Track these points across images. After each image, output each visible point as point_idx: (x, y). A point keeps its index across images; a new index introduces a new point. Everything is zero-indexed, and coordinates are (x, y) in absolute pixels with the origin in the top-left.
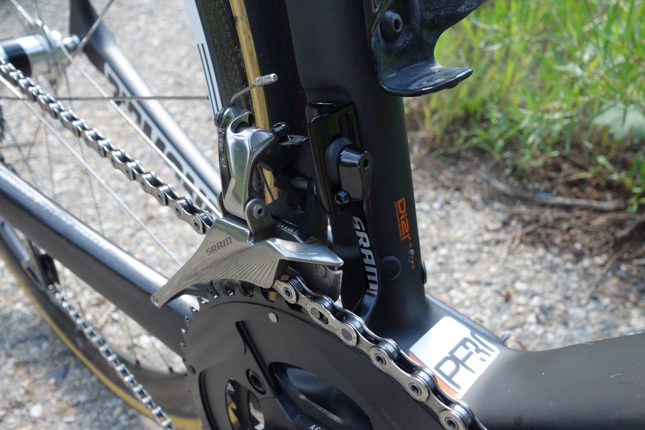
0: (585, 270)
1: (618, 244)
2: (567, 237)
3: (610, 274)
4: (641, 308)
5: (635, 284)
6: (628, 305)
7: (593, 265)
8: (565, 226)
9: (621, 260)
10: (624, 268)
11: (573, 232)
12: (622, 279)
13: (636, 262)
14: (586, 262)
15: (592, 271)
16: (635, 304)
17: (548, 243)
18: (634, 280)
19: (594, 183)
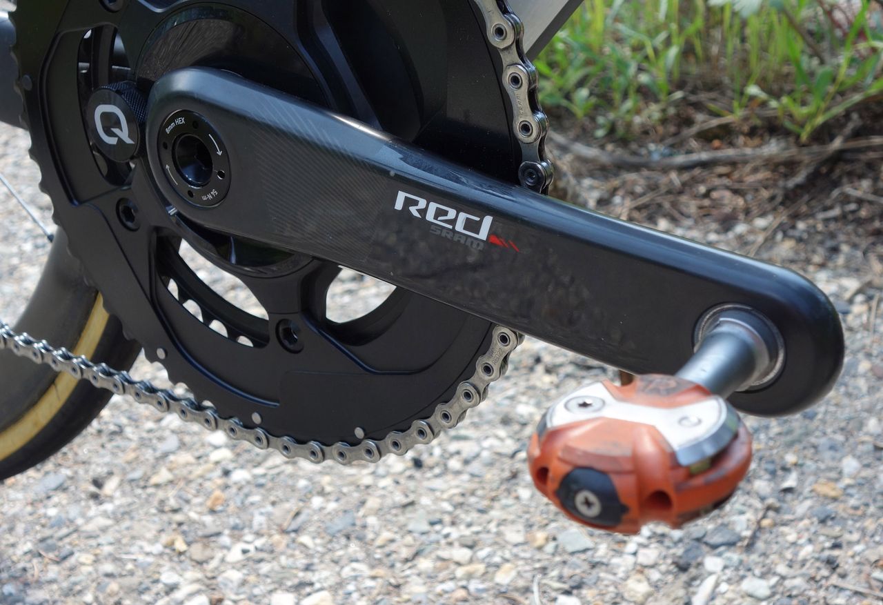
0: (740, 237)
1: (790, 197)
2: (706, 202)
3: (779, 236)
4: (832, 270)
5: (821, 243)
6: (811, 268)
7: (752, 232)
8: (702, 189)
9: (796, 217)
10: (801, 225)
11: (715, 195)
12: (800, 240)
13: (821, 216)
14: (741, 228)
15: (751, 238)
16: (822, 266)
17: (677, 215)
18: (819, 238)
19: (746, 128)
